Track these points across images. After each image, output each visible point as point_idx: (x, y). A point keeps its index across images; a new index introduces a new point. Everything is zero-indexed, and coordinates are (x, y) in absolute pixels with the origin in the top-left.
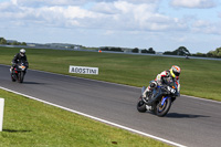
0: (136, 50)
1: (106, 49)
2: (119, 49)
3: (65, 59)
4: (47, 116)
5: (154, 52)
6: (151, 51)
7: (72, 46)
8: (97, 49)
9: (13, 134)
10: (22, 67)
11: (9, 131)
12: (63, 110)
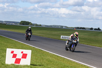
0: (92, 29)
1: (78, 28)
2: (84, 28)
3: (59, 32)
4: (50, 59)
5: (100, 30)
6: (99, 29)
7: (62, 27)
8: (74, 28)
9: (35, 66)
10: (29, 34)
11: (33, 65)
12: (58, 56)
